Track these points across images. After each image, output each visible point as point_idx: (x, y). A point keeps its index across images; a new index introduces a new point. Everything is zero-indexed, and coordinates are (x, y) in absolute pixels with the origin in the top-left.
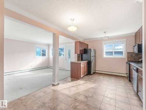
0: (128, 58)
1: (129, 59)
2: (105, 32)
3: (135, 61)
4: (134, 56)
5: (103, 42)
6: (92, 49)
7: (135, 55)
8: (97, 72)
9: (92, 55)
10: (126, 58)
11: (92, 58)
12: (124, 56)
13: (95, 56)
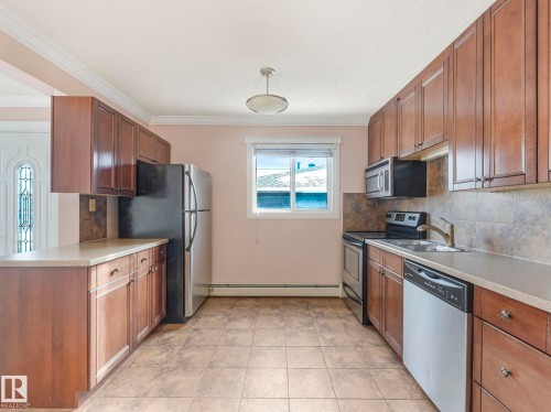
0: (346, 216)
1: (349, 220)
2: (267, 72)
3: (365, 228)
4: (366, 209)
5: (249, 140)
6: (192, 169)
7: (368, 205)
8: (217, 292)
9: (190, 203)
10: (337, 217)
11: (190, 220)
12: (334, 210)
13: (208, 210)
